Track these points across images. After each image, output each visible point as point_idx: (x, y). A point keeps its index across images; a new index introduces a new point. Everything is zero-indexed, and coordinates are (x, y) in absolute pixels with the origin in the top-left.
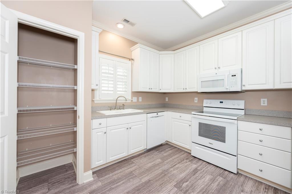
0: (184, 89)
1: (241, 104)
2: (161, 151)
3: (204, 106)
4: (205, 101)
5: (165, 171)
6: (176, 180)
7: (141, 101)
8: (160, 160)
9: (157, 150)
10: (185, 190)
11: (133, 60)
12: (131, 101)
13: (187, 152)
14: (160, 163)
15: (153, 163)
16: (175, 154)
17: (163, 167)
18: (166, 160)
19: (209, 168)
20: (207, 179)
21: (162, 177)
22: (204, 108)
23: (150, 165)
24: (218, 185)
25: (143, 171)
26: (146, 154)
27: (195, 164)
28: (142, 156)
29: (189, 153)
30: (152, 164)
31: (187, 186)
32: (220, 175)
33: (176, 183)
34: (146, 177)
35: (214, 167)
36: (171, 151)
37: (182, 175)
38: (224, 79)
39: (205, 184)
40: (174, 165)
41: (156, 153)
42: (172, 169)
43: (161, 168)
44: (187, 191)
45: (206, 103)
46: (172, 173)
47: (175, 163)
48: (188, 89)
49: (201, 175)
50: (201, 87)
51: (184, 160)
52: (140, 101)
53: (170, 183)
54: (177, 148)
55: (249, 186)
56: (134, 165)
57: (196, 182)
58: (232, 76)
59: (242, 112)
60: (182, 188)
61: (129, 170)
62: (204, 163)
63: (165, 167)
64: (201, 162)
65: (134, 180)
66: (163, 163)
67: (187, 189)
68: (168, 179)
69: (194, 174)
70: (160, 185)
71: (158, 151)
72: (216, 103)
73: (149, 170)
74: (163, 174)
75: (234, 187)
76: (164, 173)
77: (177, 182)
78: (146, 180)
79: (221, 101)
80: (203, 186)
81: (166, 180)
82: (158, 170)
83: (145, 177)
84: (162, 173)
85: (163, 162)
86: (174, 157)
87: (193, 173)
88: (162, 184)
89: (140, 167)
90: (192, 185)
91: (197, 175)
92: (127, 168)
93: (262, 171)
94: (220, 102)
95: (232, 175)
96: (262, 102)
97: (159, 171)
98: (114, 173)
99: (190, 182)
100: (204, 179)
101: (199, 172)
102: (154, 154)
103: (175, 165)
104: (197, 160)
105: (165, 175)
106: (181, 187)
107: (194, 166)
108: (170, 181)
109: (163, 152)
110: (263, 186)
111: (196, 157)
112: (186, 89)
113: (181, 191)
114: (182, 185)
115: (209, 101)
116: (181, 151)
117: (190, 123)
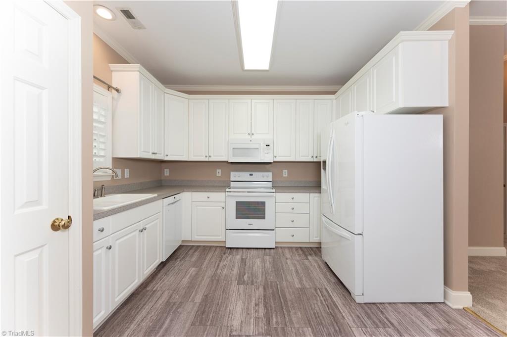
0: (206, 157)
1: (268, 176)
2: (184, 257)
3: (231, 180)
4: (232, 174)
5: (212, 276)
6: (233, 278)
7: (128, 177)
8: (194, 269)
9: (176, 259)
10: (250, 282)
11: (117, 90)
12: (111, 177)
13: (218, 246)
14: (198, 272)
15: (188, 276)
16: (206, 254)
17: (207, 274)
18: (202, 265)
19: (252, 253)
20: (259, 263)
21: (217, 285)
22: (231, 182)
23: (186, 280)
24: (270, 263)
25: (184, 292)
26: (163, 271)
27: (237, 255)
28: (159, 275)
29: (220, 246)
30: (189, 278)
31: (248, 277)
32: (265, 254)
33: (237, 281)
34: (198, 296)
35: (255, 251)
36: (196, 253)
37: (235, 271)
38: (258, 148)
39: (261, 267)
40: (216, 265)
41: (178, 263)
42: (219, 271)
43: (206, 276)
44: (252, 281)
45: (234, 176)
46: (224, 275)
47: (216, 263)
48: (212, 157)
49: (251, 262)
50: (233, 156)
51: (222, 256)
52: (126, 177)
53: (231, 284)
54: (200, 246)
55: (288, 254)
56: (160, 293)
57: (252, 271)
58: (267, 145)
59: (270, 184)
60: (246, 281)
61: (160, 302)
62: (244, 250)
63: (210, 273)
64: (240, 250)
65: (183, 308)
66: (203, 270)
67: (251, 279)
68: (225, 282)
69: (245, 265)
70: (223, 292)
71: (179, 260)
72: (245, 176)
73: (192, 286)
74: (215, 282)
75: (280, 258)
76: (215, 280)
77: (236, 279)
78: (201, 298)
79: (251, 173)
80: (260, 270)
81: (224, 284)
82: (203, 279)
83: (196, 295)
84: (212, 281)
85: (200, 269)
86: (208, 258)
87: (243, 263)
88: (224, 290)
89: (174, 291)
90: (252, 274)
91: (248, 264)
92: (154, 302)
93: (293, 236)
94: (250, 175)
95: (272, 250)
96: (284, 173)
97: (206, 281)
98: (137, 320)
99: (248, 273)
100: (256, 264)
101: (247, 260)
102: (175, 265)
103: (218, 265)
104: (235, 250)
105: (218, 280)
106: (244, 281)
107: (238, 257)
108: (229, 283)
109: (187, 259)
110: (294, 249)
111: (232, 248)
112: (210, 157)
113: (248, 284)
114: (244, 279)
115: (237, 173)
116: (210, 248)
117: (223, 205)
